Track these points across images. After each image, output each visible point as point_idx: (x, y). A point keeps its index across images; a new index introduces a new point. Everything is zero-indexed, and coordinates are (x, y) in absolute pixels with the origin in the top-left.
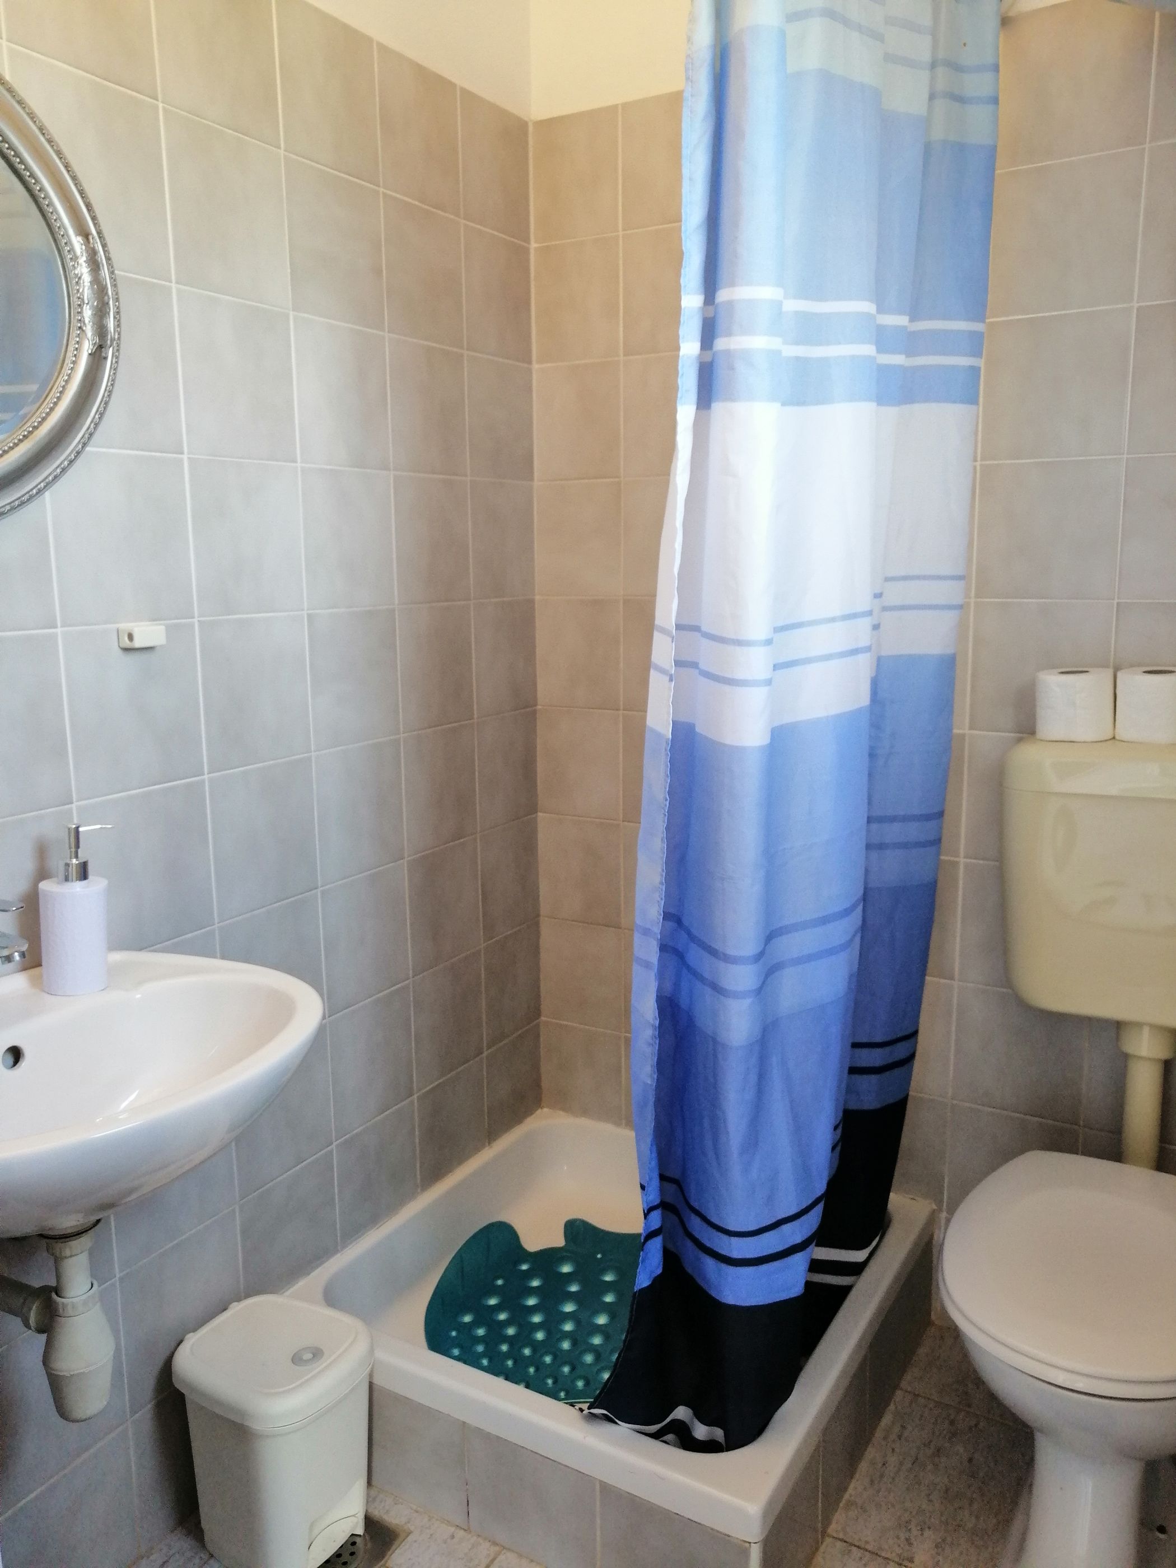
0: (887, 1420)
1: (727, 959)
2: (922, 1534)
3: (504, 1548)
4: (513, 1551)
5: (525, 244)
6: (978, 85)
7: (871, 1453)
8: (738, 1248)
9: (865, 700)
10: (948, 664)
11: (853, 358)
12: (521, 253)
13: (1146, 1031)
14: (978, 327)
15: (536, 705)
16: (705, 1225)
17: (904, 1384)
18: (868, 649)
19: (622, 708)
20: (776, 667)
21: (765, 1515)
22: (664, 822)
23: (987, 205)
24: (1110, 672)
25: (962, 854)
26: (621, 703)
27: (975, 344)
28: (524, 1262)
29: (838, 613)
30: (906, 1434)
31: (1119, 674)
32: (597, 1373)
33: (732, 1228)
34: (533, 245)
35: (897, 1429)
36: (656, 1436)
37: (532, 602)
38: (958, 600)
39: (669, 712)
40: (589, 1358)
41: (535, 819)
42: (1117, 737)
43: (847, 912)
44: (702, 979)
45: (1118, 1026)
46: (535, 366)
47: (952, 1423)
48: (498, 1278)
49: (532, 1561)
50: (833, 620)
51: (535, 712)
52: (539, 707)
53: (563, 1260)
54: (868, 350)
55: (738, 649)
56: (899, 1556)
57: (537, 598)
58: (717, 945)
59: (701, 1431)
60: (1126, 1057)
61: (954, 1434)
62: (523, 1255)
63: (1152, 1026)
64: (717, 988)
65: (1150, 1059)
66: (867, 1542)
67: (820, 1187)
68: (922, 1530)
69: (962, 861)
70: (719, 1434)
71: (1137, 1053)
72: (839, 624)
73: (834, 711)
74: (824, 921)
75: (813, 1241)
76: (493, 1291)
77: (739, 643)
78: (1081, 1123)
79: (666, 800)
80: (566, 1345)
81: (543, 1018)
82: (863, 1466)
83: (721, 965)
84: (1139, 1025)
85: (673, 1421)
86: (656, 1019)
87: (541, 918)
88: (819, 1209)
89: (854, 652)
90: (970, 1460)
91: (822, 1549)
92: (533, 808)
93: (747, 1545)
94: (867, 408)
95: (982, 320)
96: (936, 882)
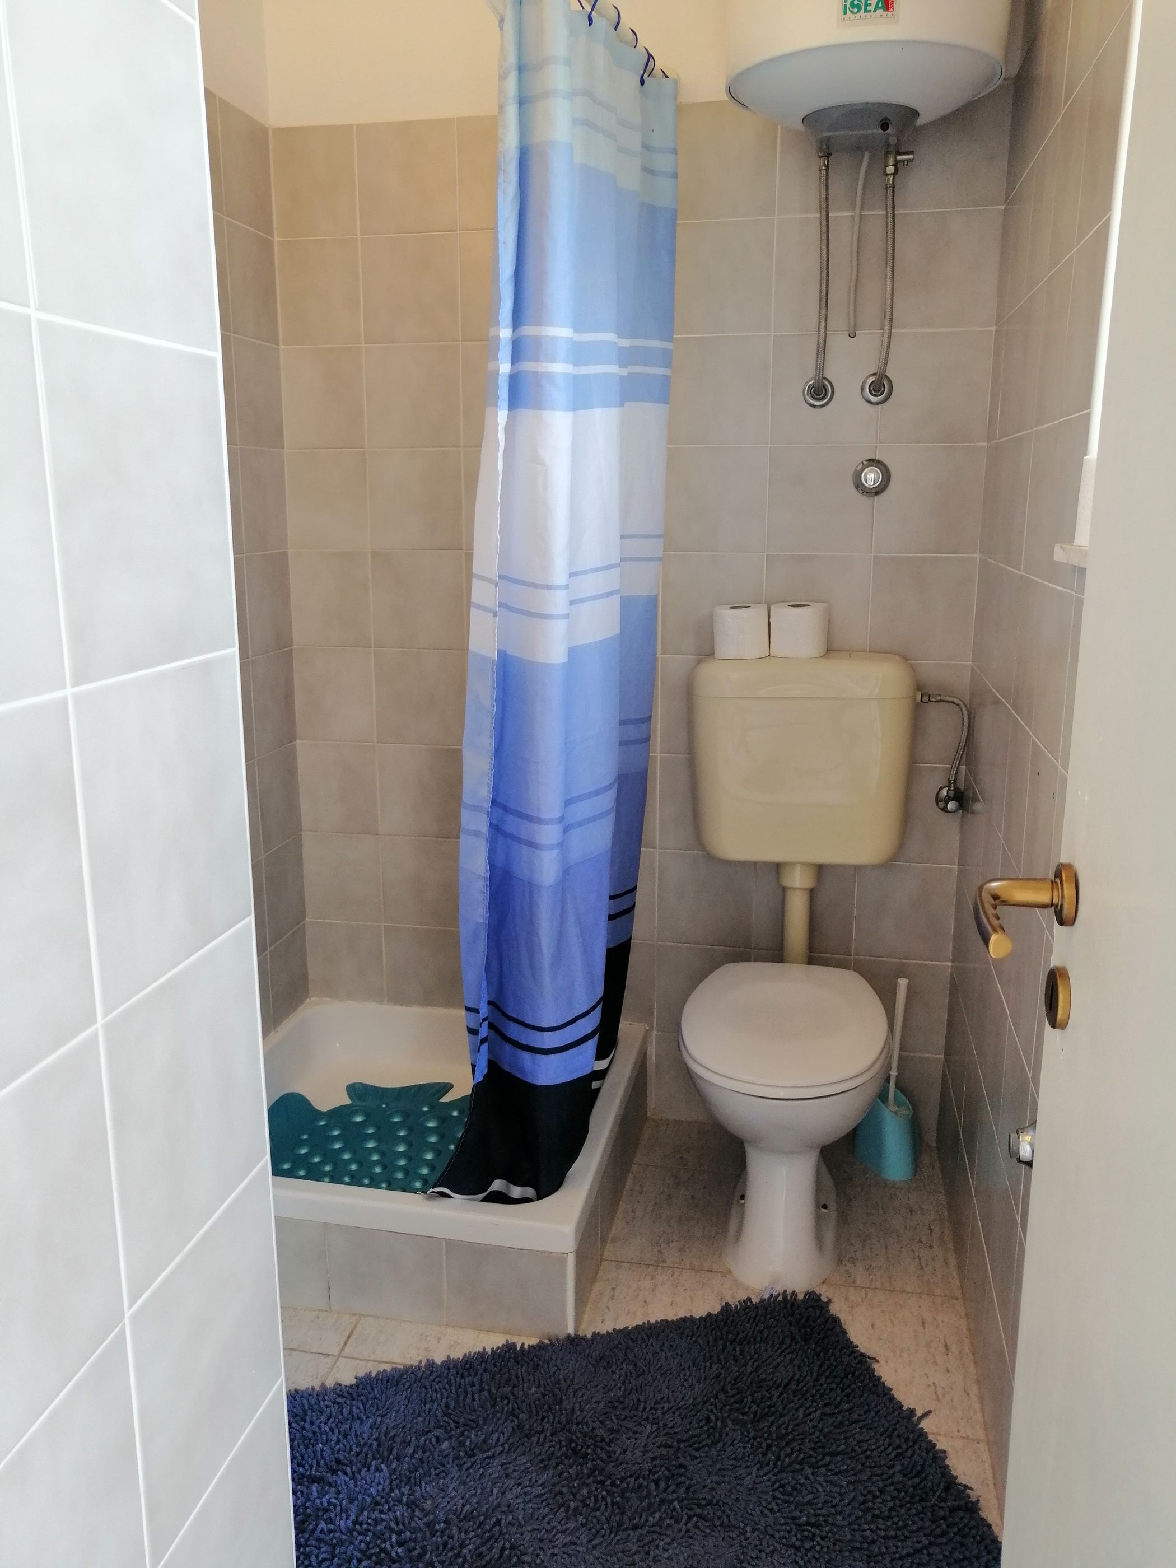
0: (629, 1184)
1: (540, 821)
2: (669, 1246)
3: (361, 1315)
4: (371, 1316)
5: (271, 238)
6: (664, 162)
7: (623, 1206)
8: (550, 1041)
9: (617, 631)
10: (653, 601)
11: (605, 374)
12: (267, 245)
13: (798, 868)
14: (668, 345)
15: (292, 645)
16: (522, 1028)
17: (636, 1160)
18: (617, 592)
19: (373, 646)
20: (572, 603)
21: (577, 1230)
22: (492, 723)
23: (672, 252)
24: (765, 607)
25: (659, 751)
26: (372, 642)
27: (667, 359)
28: (321, 1119)
29: (599, 564)
30: (645, 1189)
31: (772, 608)
32: (410, 1182)
33: (545, 1025)
34: (276, 239)
35: (637, 1188)
36: (484, 1200)
37: (285, 554)
38: (659, 553)
39: (495, 640)
40: (400, 1175)
41: (294, 746)
42: (772, 655)
43: (609, 787)
44: (519, 840)
45: (778, 868)
46: (282, 347)
47: (676, 1177)
48: (303, 1134)
49: (388, 1318)
50: (596, 570)
51: (291, 651)
52: (294, 647)
53: (355, 1113)
54: (613, 369)
55: (546, 592)
56: (656, 1261)
57: (290, 551)
58: (533, 813)
59: (516, 1192)
60: (784, 890)
61: (679, 1184)
62: (319, 1115)
63: (802, 864)
64: (532, 845)
65: (802, 889)
66: (632, 1259)
67: (600, 992)
68: (668, 1243)
69: (659, 755)
70: (530, 1192)
71: (794, 886)
72: (601, 573)
73: (599, 638)
74: (597, 793)
75: (596, 1034)
76: (302, 1143)
77: (548, 587)
78: (753, 946)
79: (494, 706)
80: (378, 1170)
81: (307, 919)
82: (619, 1213)
83: (536, 827)
84: (792, 864)
85: (491, 1192)
86: (487, 871)
87: (303, 833)
88: (599, 1010)
89: (610, 594)
90: (693, 1197)
91: (602, 1268)
92: (292, 737)
93: (565, 1255)
94: (614, 412)
95: (671, 340)
96: (647, 771)
